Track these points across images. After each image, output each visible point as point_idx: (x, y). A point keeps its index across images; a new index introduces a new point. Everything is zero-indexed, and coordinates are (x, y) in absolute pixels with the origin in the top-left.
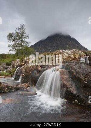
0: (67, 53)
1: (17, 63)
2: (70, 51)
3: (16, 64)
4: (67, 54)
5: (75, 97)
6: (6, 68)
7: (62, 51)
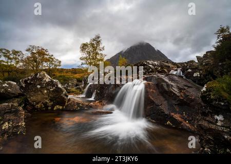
0: (152, 65)
2: (156, 63)
5: (167, 118)
6: (77, 85)
7: (146, 62)
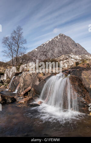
0: (74, 58)
1: (13, 71)
2: (77, 57)
3: (11, 73)
4: (74, 60)
7: (69, 56)
